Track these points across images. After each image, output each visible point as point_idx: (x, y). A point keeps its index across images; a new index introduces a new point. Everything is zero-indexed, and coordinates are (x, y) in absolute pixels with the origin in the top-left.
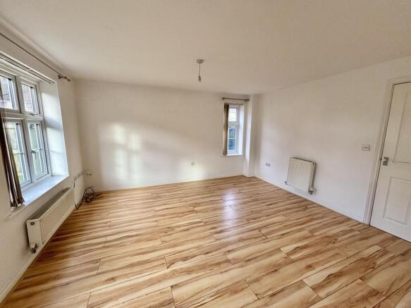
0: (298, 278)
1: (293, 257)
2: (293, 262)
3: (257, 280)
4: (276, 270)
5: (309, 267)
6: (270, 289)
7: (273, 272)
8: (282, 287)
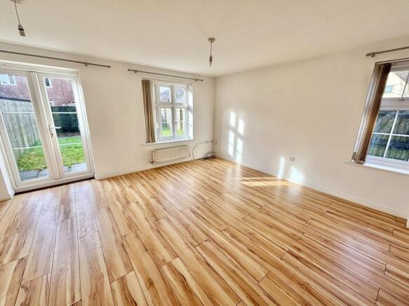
0: (137, 267)
1: (165, 268)
2: (159, 267)
3: (137, 236)
4: (146, 250)
5: (150, 284)
6: (128, 244)
7: (145, 247)
8: (129, 252)
